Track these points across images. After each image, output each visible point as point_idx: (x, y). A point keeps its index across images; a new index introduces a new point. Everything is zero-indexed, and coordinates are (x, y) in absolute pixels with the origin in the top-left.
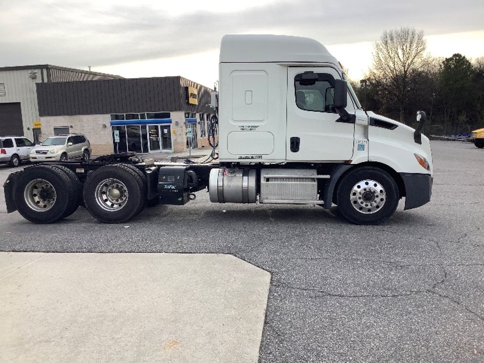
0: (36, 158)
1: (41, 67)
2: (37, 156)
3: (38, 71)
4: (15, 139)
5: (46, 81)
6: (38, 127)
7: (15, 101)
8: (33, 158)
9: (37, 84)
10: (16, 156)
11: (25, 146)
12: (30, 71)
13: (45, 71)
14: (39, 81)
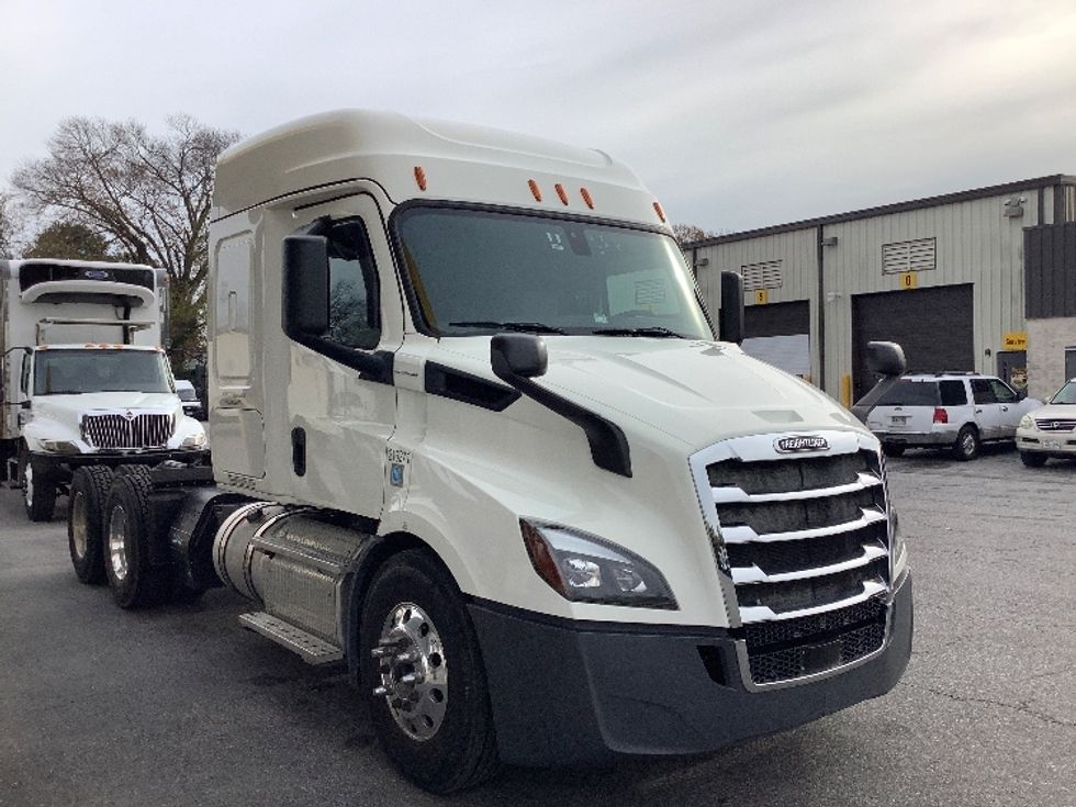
0: (1036, 441)
1: (1039, 185)
2: (1042, 435)
3: (1030, 199)
4: (971, 381)
5: (1049, 220)
6: (1019, 347)
7: (958, 282)
8: (1026, 440)
9: (1029, 232)
10: (970, 427)
11: (996, 400)
12: (1006, 199)
13: (1049, 194)
14: (1031, 220)
